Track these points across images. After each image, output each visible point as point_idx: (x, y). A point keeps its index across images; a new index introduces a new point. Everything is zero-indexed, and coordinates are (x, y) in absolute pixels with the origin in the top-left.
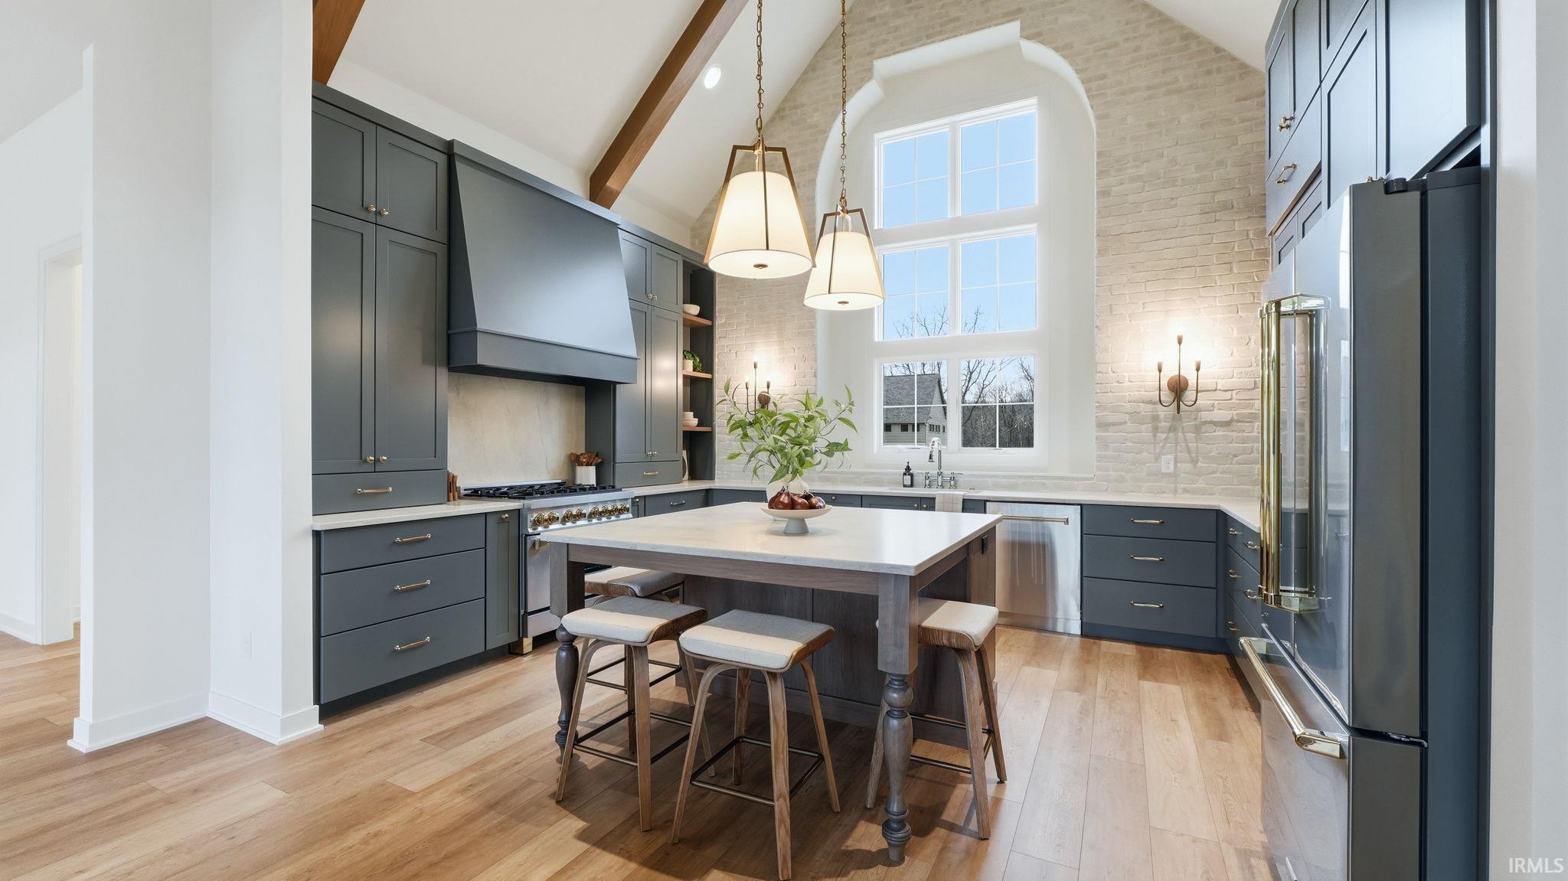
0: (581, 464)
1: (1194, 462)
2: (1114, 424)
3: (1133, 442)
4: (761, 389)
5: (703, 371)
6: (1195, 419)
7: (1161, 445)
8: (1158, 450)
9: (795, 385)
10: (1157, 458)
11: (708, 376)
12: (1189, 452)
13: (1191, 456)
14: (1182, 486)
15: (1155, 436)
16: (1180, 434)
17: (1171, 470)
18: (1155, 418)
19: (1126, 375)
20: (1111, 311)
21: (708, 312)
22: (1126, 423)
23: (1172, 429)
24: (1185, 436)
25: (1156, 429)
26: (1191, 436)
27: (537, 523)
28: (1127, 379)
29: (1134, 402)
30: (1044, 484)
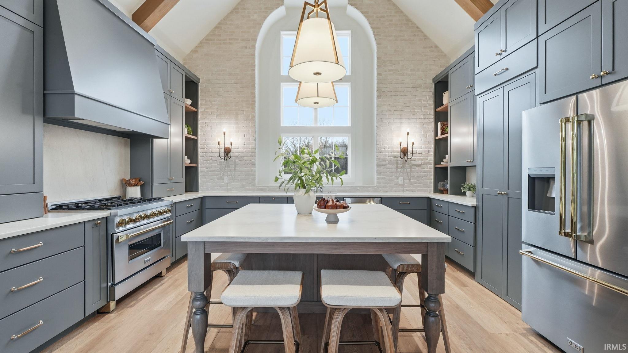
0: (131, 185)
1: (410, 180)
2: (383, 165)
3: (390, 172)
4: (228, 145)
5: (193, 135)
6: (410, 164)
7: (399, 173)
8: (398, 176)
9: (245, 144)
10: (398, 178)
11: (195, 138)
12: (408, 176)
13: (409, 178)
14: (406, 188)
15: (397, 170)
16: (405, 169)
17: (402, 183)
18: (397, 163)
19: (387, 146)
20: (382, 121)
21: (195, 104)
22: (387, 165)
23: (403, 167)
24: (407, 170)
25: (397, 167)
26: (408, 170)
27: (120, 224)
28: (387, 148)
29: (390, 157)
30: (357, 189)
